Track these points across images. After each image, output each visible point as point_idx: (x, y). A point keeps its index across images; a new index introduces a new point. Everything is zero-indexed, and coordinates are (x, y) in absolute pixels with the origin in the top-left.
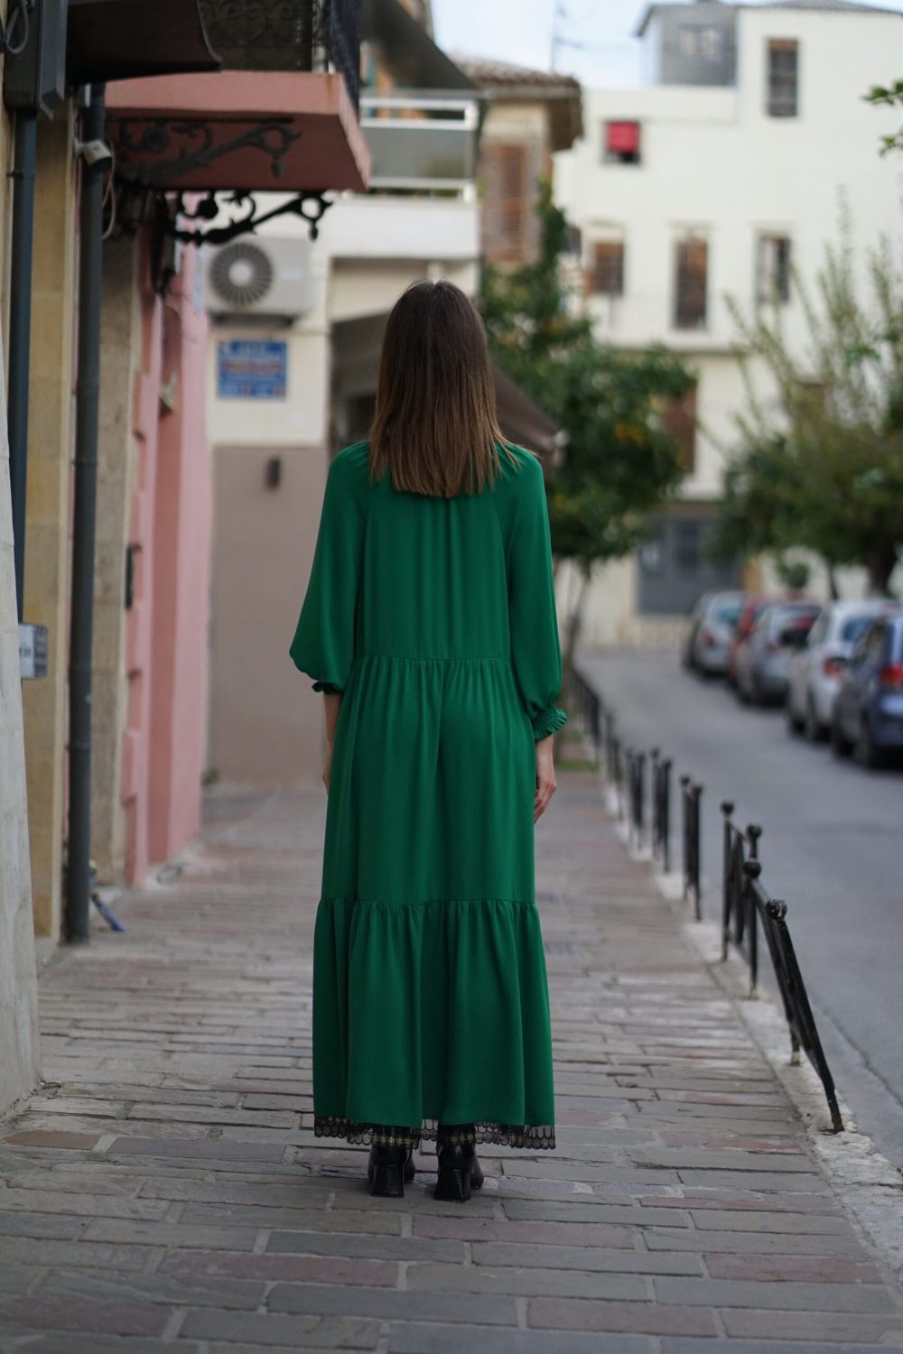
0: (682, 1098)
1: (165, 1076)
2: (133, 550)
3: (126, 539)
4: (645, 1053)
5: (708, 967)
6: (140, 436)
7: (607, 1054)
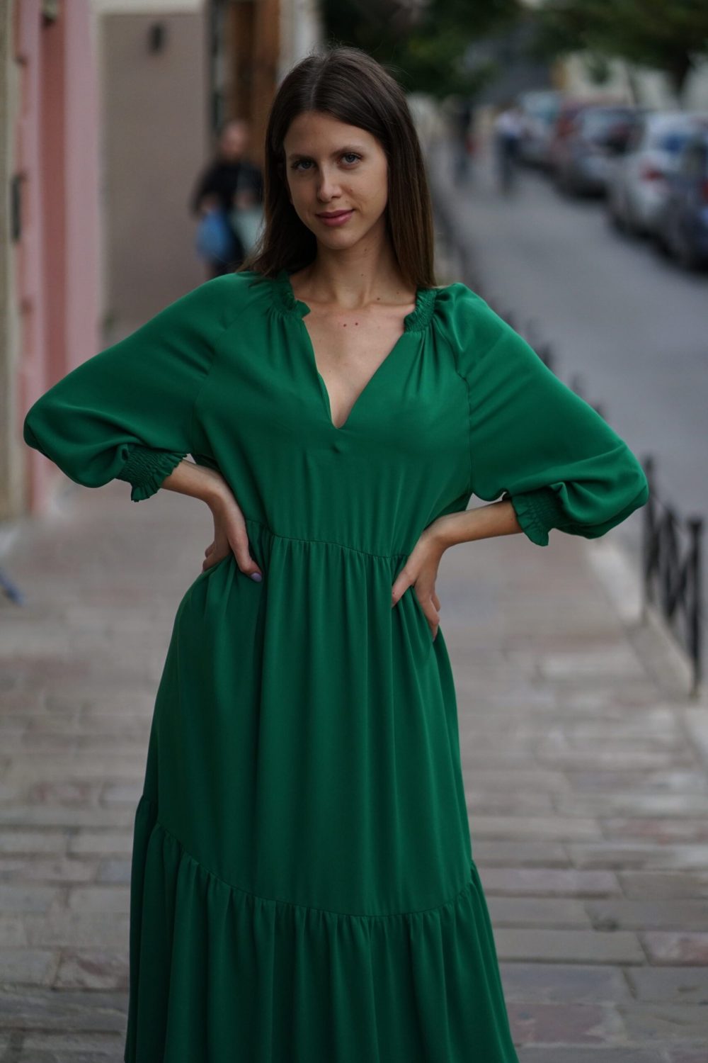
0: (675, 954)
1: (64, 956)
2: (19, 180)
3: (11, 169)
4: (607, 836)
5: (631, 632)
6: (22, 61)
7: (565, 841)
